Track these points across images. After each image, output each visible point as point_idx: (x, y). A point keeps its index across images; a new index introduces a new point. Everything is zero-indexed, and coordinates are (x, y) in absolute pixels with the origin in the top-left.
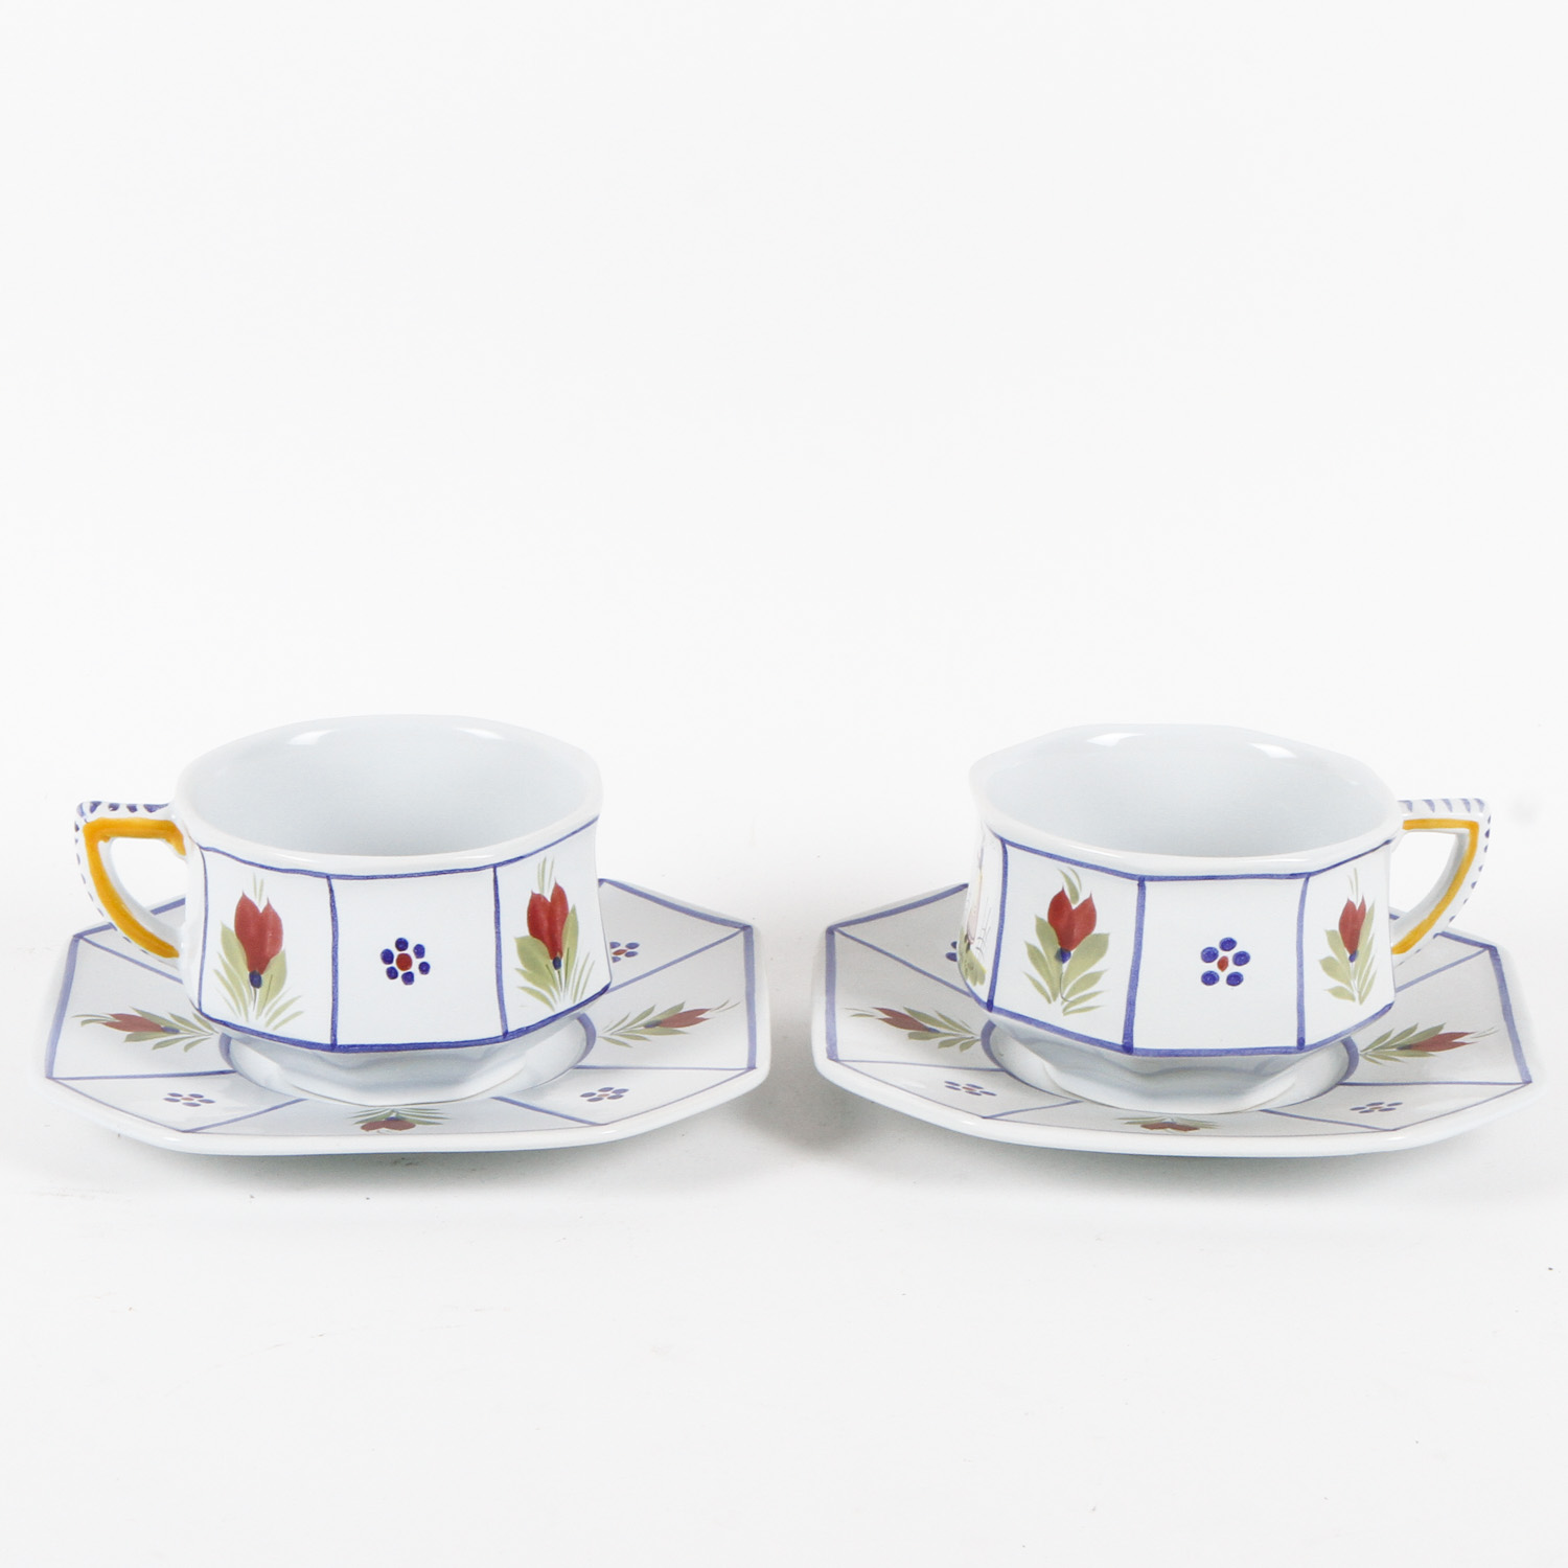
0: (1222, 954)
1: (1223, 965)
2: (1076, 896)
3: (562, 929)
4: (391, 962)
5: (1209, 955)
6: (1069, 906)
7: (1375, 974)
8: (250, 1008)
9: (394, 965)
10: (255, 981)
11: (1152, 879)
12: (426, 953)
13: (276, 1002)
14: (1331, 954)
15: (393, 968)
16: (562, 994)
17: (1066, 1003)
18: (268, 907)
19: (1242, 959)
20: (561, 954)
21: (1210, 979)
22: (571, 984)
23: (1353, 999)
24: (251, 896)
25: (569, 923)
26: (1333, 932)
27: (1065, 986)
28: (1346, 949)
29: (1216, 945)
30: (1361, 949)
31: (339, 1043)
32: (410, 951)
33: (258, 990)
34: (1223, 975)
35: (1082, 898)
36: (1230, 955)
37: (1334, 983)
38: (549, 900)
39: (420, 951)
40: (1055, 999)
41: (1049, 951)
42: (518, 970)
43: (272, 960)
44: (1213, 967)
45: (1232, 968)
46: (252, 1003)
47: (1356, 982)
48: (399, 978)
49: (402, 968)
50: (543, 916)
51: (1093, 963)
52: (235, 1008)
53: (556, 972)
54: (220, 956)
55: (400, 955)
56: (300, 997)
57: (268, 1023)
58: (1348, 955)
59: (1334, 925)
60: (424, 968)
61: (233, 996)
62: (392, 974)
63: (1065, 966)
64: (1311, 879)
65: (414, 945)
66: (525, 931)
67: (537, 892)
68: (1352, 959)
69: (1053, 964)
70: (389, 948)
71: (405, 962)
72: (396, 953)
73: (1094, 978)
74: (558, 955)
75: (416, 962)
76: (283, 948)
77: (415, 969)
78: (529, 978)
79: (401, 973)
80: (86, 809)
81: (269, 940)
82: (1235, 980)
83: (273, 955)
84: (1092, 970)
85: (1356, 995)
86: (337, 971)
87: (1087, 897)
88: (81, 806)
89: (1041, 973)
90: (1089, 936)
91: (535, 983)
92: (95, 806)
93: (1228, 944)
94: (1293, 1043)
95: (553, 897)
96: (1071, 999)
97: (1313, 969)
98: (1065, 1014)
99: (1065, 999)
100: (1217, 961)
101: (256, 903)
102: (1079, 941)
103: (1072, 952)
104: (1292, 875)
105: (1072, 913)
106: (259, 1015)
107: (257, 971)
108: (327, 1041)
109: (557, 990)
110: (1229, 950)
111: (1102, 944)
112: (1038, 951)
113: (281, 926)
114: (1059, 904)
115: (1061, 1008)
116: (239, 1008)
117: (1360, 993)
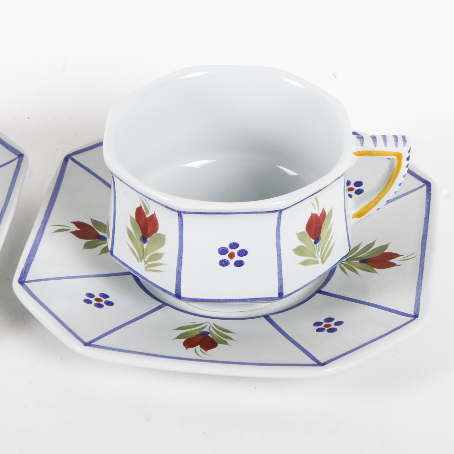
0: (230, 250)
1: (232, 256)
2: (148, 212)
5: (223, 251)
6: (145, 216)
7: (334, 244)
11: (185, 213)
14: (301, 244)
17: (146, 265)
19: (243, 253)
21: (224, 263)
23: (317, 263)
26: (302, 233)
27: (146, 256)
28: (311, 239)
29: (227, 246)
30: (323, 235)
34: (232, 262)
35: (151, 213)
36: (236, 251)
37: (303, 258)
40: (141, 261)
41: (138, 235)
44: (226, 257)
45: (237, 258)
47: (319, 254)
51: (159, 248)
58: (313, 241)
59: (303, 228)
63: (145, 245)
64: (283, 212)
68: (315, 243)
69: (139, 242)
73: (160, 256)
82: (239, 264)
84: (158, 251)
85: (320, 260)
87: (153, 213)
89: (134, 245)
90: (156, 233)
93: (234, 246)
94: (276, 295)
96: (149, 263)
97: (288, 256)
98: (147, 271)
99: (146, 263)
100: (228, 254)
102: (151, 235)
103: (148, 239)
104: (270, 211)
105: (146, 219)
110: (235, 249)
111: (162, 240)
112: (131, 233)
114: (140, 212)
115: (144, 267)
117: (322, 258)
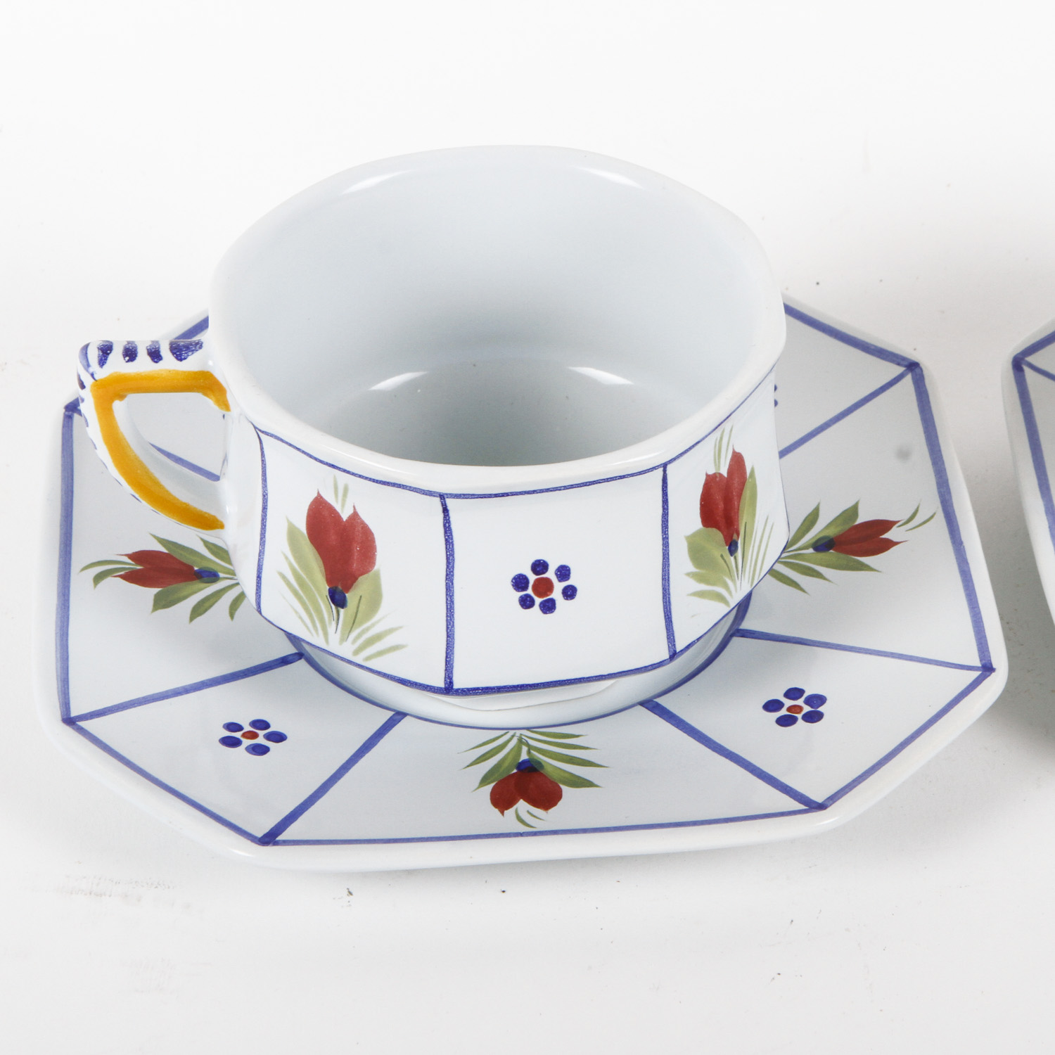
3: (739, 502)
4: (525, 588)
8: (331, 629)
9: (530, 591)
10: (338, 599)
12: (572, 575)
13: (368, 629)
15: (528, 596)
16: (738, 583)
18: (355, 516)
20: (738, 535)
22: (749, 561)
24: (329, 498)
25: (747, 493)
31: (456, 687)
32: (551, 574)
33: (342, 611)
38: (725, 475)
39: (564, 573)
42: (688, 574)
43: (361, 579)
46: (334, 624)
48: (537, 607)
49: (540, 595)
50: (718, 497)
52: (310, 625)
53: (732, 558)
54: (287, 558)
55: (537, 581)
56: (401, 627)
57: (356, 652)
60: (570, 593)
61: (307, 609)
62: (526, 603)
65: (556, 567)
66: (696, 523)
67: (711, 472)
70: (524, 573)
71: (544, 587)
72: (532, 578)
74: (735, 536)
75: (559, 587)
76: (376, 568)
77: (557, 594)
78: (700, 578)
79: (538, 600)
80: (94, 355)
81: (356, 556)
83: (363, 574)
86: (452, 602)
88: (86, 348)
91: (707, 582)
92: (106, 350)
95: (730, 471)
101: (338, 507)
106: (344, 639)
107: (340, 588)
108: (441, 683)
109: (733, 581)
113: (373, 541)
116: (315, 626)
